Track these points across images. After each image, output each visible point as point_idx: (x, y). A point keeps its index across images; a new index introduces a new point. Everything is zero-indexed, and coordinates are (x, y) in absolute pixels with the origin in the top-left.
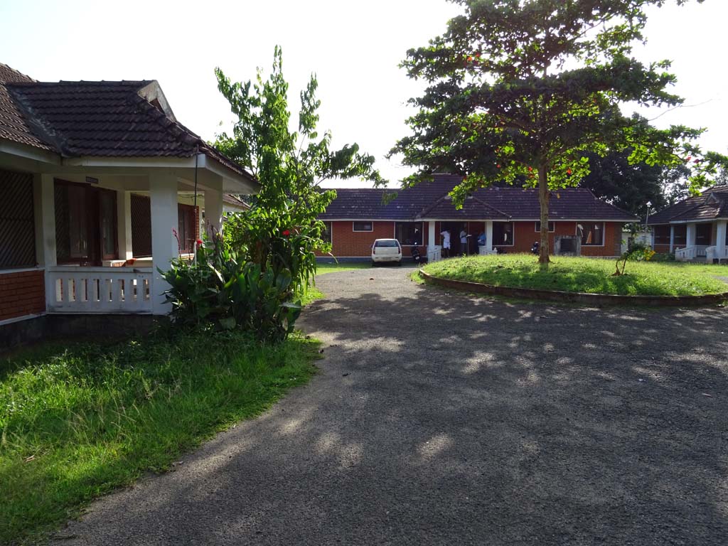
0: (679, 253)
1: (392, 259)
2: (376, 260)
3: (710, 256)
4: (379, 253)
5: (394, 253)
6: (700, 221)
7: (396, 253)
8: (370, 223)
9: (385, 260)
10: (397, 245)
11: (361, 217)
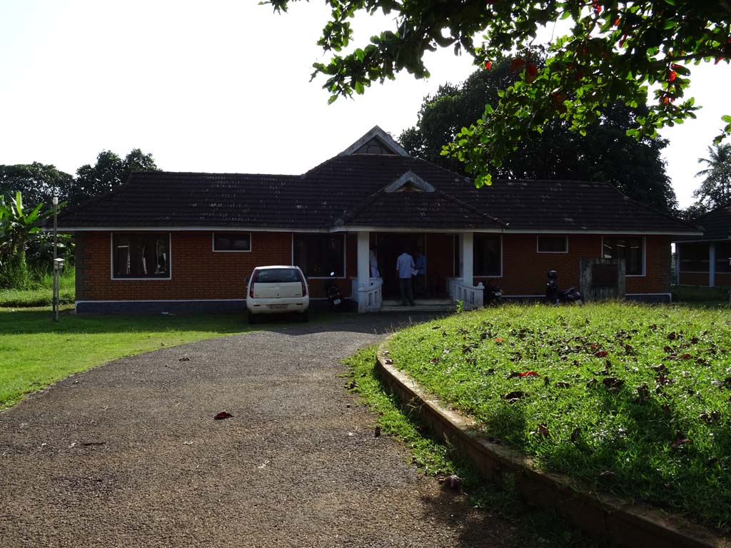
1: (290, 308)
2: (254, 310)
4: (262, 296)
5: (293, 294)
7: (297, 295)
8: (245, 236)
9: (274, 310)
10: (300, 279)
11: (228, 224)
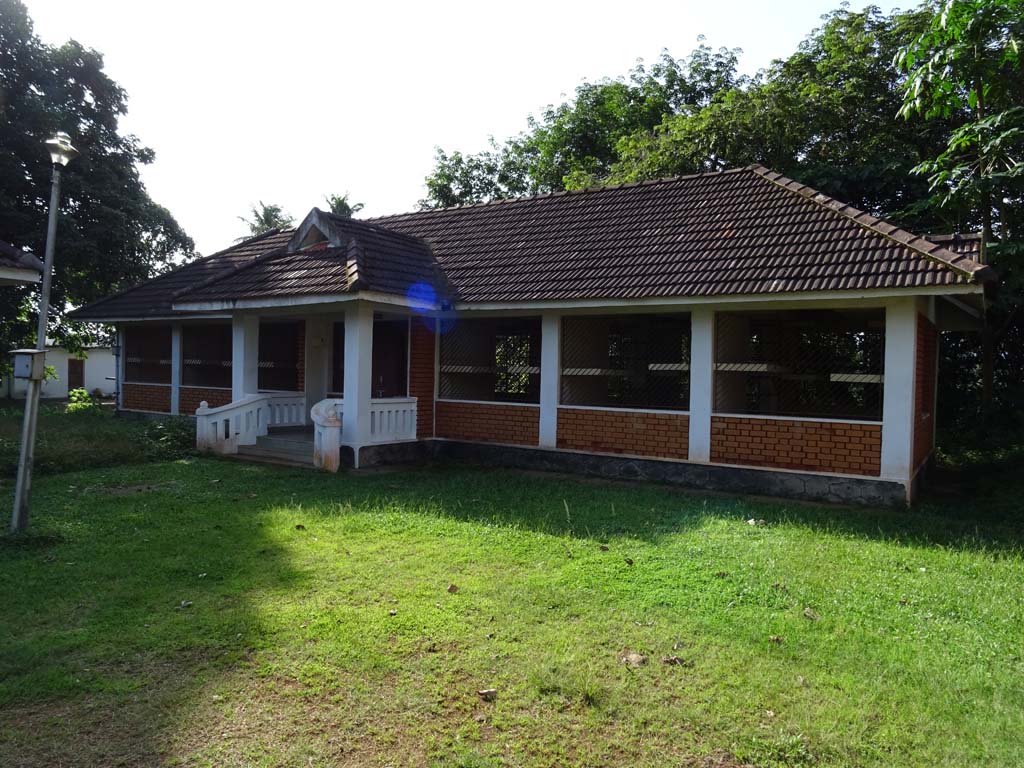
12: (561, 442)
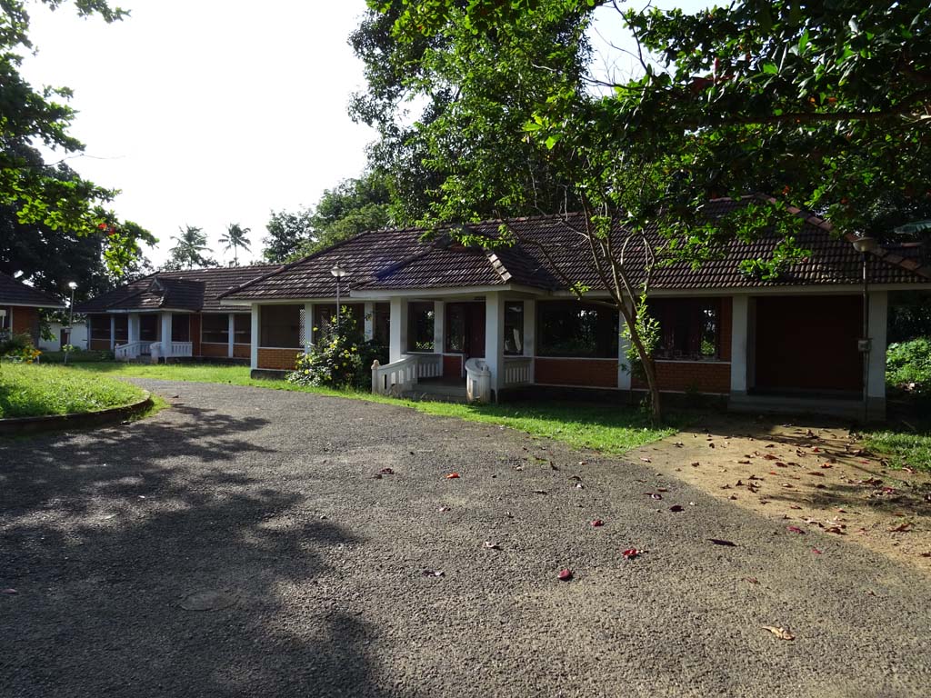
0: (119, 351)
3: (155, 354)
6: (142, 311)
12: (234, 356)
